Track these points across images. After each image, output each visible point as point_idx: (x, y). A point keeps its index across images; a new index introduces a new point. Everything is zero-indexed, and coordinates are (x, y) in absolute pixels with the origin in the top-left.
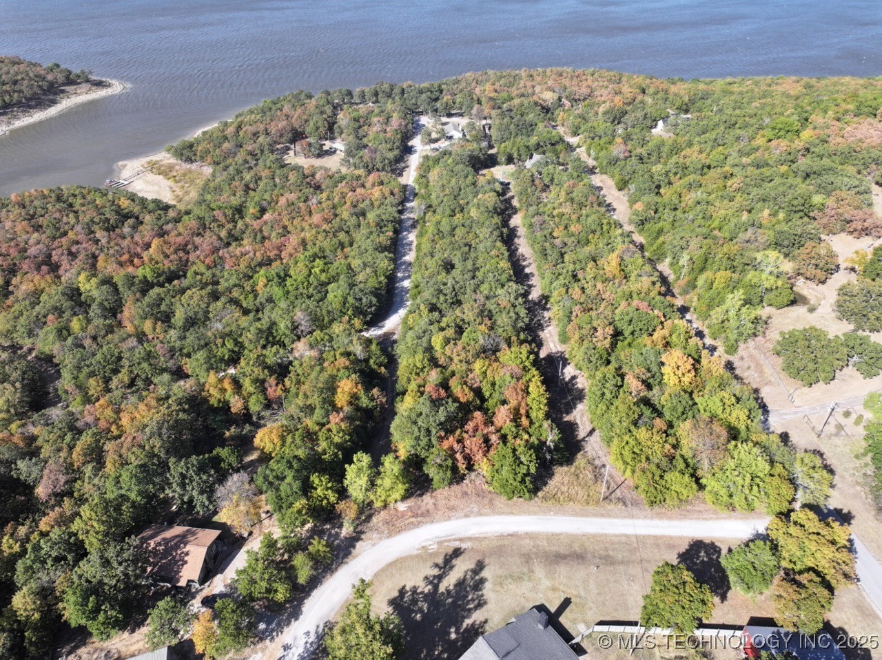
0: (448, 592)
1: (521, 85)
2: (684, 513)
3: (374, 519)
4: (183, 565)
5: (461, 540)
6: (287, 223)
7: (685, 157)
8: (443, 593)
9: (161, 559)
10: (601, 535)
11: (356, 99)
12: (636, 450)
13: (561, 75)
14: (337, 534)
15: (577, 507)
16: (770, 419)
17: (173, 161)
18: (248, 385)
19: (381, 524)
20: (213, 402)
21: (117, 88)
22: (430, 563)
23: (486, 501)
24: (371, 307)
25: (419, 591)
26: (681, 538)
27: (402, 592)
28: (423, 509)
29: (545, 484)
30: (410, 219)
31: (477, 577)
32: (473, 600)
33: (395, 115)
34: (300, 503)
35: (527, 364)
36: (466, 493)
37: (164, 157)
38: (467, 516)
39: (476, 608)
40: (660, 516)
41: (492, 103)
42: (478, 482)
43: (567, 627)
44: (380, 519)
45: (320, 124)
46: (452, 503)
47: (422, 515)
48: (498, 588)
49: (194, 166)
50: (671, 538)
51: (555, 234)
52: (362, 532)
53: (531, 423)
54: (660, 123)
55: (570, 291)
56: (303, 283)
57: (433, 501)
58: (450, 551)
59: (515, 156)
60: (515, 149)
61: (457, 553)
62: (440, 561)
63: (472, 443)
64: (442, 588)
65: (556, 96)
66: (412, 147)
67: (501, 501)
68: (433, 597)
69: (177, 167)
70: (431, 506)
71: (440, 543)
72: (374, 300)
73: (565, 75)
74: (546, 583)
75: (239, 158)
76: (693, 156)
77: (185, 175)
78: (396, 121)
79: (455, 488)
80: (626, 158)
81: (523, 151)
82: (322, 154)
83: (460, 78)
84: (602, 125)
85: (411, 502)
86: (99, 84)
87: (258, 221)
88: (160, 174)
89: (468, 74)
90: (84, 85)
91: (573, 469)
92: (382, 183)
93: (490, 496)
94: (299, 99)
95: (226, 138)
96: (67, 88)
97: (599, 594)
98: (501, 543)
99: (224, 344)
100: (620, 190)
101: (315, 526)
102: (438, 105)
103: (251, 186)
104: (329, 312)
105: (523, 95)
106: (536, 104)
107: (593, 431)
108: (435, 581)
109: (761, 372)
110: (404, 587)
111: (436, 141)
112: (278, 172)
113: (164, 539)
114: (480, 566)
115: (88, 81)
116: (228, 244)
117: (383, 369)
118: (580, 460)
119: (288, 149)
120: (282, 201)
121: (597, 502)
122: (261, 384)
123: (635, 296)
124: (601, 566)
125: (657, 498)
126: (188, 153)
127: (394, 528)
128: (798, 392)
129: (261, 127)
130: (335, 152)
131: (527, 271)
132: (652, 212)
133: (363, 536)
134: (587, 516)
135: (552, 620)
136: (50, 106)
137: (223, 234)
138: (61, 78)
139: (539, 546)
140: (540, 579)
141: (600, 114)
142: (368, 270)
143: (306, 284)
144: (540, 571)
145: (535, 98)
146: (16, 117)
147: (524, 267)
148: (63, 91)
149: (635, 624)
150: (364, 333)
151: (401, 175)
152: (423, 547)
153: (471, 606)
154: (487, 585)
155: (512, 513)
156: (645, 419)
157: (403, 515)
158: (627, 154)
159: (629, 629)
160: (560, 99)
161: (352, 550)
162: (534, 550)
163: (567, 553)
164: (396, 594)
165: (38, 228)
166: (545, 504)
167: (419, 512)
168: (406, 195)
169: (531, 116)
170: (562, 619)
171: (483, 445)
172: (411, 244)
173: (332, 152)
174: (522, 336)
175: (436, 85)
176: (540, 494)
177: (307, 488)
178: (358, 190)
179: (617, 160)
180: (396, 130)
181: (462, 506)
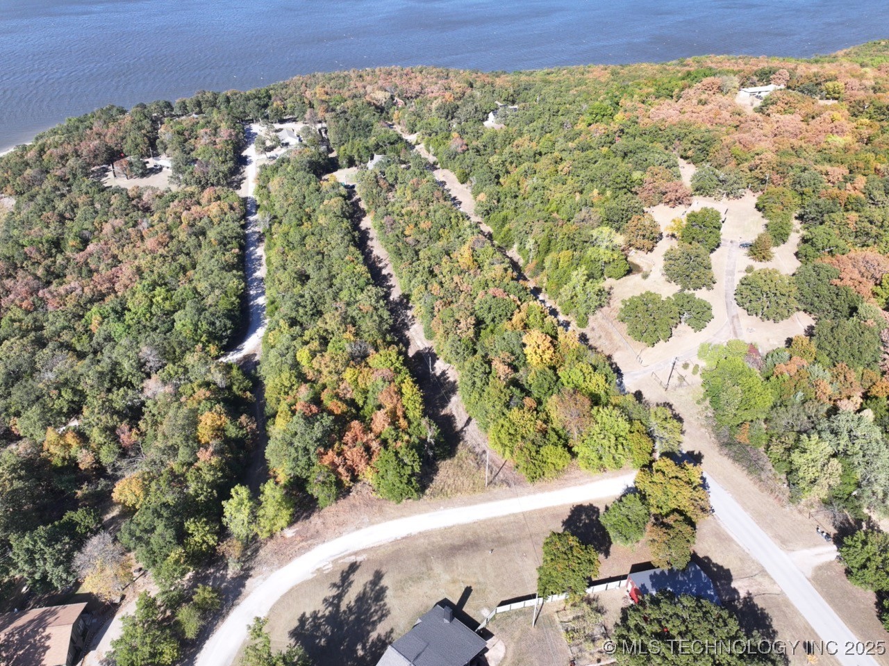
0: (350, 609)
1: (352, 86)
2: (563, 482)
3: (262, 552)
4: (44, 651)
5: (356, 554)
6: (116, 252)
7: (518, 146)
8: (344, 612)
9: (16, 650)
10: (490, 520)
11: (177, 111)
12: (512, 431)
13: (390, 74)
14: (223, 577)
15: (465, 496)
16: (624, 381)
18: (96, 436)
19: (269, 555)
20: (57, 461)
22: (328, 584)
23: (375, 509)
24: (226, 330)
25: (319, 615)
26: (562, 506)
27: (302, 620)
28: (312, 531)
29: (431, 480)
30: (255, 232)
31: (378, 588)
32: (376, 611)
33: (223, 126)
34: (176, 553)
35: (397, 365)
36: (354, 505)
38: (358, 528)
39: (380, 619)
40: (542, 490)
41: (325, 105)
42: (365, 491)
43: (471, 616)
44: (267, 550)
45: (139, 140)
46: (341, 519)
47: (312, 537)
48: (400, 593)
50: (554, 508)
51: (407, 233)
52: (250, 569)
53: (410, 423)
54: (491, 115)
55: (429, 287)
56: (145, 315)
57: (321, 520)
58: (346, 568)
59: (356, 158)
60: (355, 151)
61: (353, 567)
62: (337, 580)
63: (354, 454)
64: (343, 607)
65: (388, 95)
66: (246, 157)
67: (391, 506)
68: (334, 619)
70: (319, 526)
71: (334, 562)
72: (229, 323)
73: (394, 73)
74: (446, 577)
75: (48, 184)
76: (525, 144)
78: (225, 131)
79: (342, 502)
80: (464, 152)
81: (363, 152)
82: (146, 172)
83: (287, 82)
84: (437, 121)
85: (298, 527)
87: (81, 253)
89: (295, 78)
91: (455, 460)
92: (218, 198)
93: (379, 503)
94: (110, 116)
95: (27, 164)
97: (497, 576)
98: (396, 547)
99: (60, 395)
100: (463, 183)
101: (197, 573)
102: (268, 111)
103: (67, 215)
104: (180, 343)
105: (355, 96)
106: (369, 103)
107: (469, 420)
108: (334, 602)
109: (611, 340)
110: (304, 615)
111: (272, 149)
112: (97, 196)
113: (16, 628)
114: (378, 576)
116: (49, 283)
117: (248, 394)
118: (461, 450)
119: (106, 170)
120: (107, 228)
121: (483, 488)
122: (111, 432)
123: (491, 284)
125: (536, 472)
127: (284, 556)
128: (644, 353)
129: (69, 149)
130: (161, 169)
131: (384, 272)
132: (495, 202)
133: (252, 573)
134: (476, 504)
135: (455, 611)
137: (40, 272)
139: (434, 542)
140: (439, 575)
141: (433, 111)
142: (217, 292)
143: (148, 315)
144: (438, 568)
145: (368, 98)
147: (381, 269)
149: (532, 597)
150: (223, 359)
151: (238, 187)
152: (318, 570)
153: (376, 618)
154: (388, 593)
155: (403, 516)
156: (515, 400)
157: (292, 539)
158: (464, 148)
159: (529, 603)
160: (392, 98)
161: (242, 590)
162: (430, 548)
163: (461, 543)
164: (296, 624)
166: (434, 501)
167: (308, 535)
168: (248, 208)
169: (366, 116)
170: (466, 609)
171: (364, 454)
172: (260, 258)
173: (157, 170)
174: (388, 338)
175: (263, 91)
176: (427, 491)
177: (181, 536)
178: (194, 208)
179: (456, 154)
180: (226, 141)
181: (352, 520)
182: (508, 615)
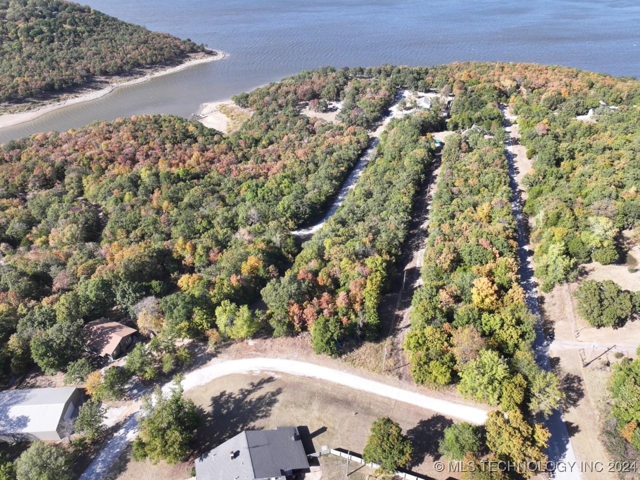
0: (251, 402)
1: (490, 74)
2: (441, 394)
3: (232, 347)
4: (106, 344)
5: (276, 372)
6: (281, 153)
7: (594, 140)
8: (247, 402)
10: (372, 394)
11: (364, 75)
14: (205, 350)
15: (365, 371)
16: (551, 345)
17: (234, 106)
19: (233, 351)
20: (175, 255)
21: (220, 56)
22: (249, 382)
23: (306, 352)
25: (233, 396)
26: (428, 410)
27: (223, 394)
28: (263, 347)
29: (351, 351)
31: (273, 398)
32: (263, 411)
33: (384, 88)
35: (379, 268)
36: (295, 344)
37: (230, 103)
38: (288, 358)
39: (262, 417)
40: (422, 392)
41: (461, 85)
42: (307, 339)
43: (314, 445)
44: (235, 347)
45: (331, 90)
46: (283, 348)
47: (261, 351)
48: (283, 408)
49: (246, 111)
50: (421, 408)
51: (456, 184)
52: (220, 353)
54: (591, 111)
55: (442, 225)
57: (271, 344)
58: (266, 378)
59: (460, 125)
60: (460, 119)
61: (270, 380)
62: (256, 382)
64: (248, 399)
67: (313, 355)
68: (238, 402)
69: (236, 110)
70: (268, 347)
71: (262, 371)
72: (308, 211)
74: (316, 414)
75: (271, 108)
76: (604, 139)
77: (238, 115)
78: (383, 92)
79: (290, 340)
80: (543, 135)
81: (466, 121)
82: (327, 110)
83: (447, 65)
84: (539, 109)
85: (257, 341)
86: (210, 53)
87: (264, 149)
88: (224, 113)
90: (201, 53)
91: (377, 346)
92: (354, 134)
93: (310, 349)
94: (325, 72)
95: (268, 94)
96: (191, 55)
97: (348, 431)
98: (301, 381)
100: (529, 158)
101: (194, 341)
102: (420, 83)
103: (272, 127)
104: (273, 213)
105: (489, 81)
106: (495, 88)
107: (409, 326)
108: (245, 393)
109: (562, 310)
110: (225, 392)
111: (410, 108)
112: (291, 119)
113: (102, 327)
114: (279, 391)
115: (203, 50)
117: (290, 256)
118: (387, 343)
119: (307, 104)
120: (286, 138)
121: (380, 372)
122: (208, 250)
123: (484, 236)
124: (360, 414)
125: (422, 378)
126: (243, 101)
127: (240, 355)
128: (585, 330)
129: (293, 88)
130: (336, 110)
132: (541, 178)
133: (219, 355)
134: (369, 379)
135: (304, 436)
136: (178, 65)
138: (188, 48)
139: (325, 389)
140: (313, 410)
144: (315, 406)
145: (496, 84)
146: (157, 71)
148: (188, 56)
149: (359, 456)
152: (251, 371)
153: (260, 415)
154: (277, 405)
155: (318, 364)
156: (437, 321)
157: (251, 347)
158: (545, 132)
159: (354, 459)
160: (518, 87)
161: (208, 361)
162: (320, 391)
163: (341, 399)
164: (218, 394)
165: (135, 138)
166: (344, 364)
167: (260, 349)
169: (486, 96)
170: (315, 441)
171: (315, 314)
173: (333, 110)
174: (393, 251)
176: (343, 357)
179: (537, 135)
180: (381, 98)
181: (288, 352)
182: (337, 458)
